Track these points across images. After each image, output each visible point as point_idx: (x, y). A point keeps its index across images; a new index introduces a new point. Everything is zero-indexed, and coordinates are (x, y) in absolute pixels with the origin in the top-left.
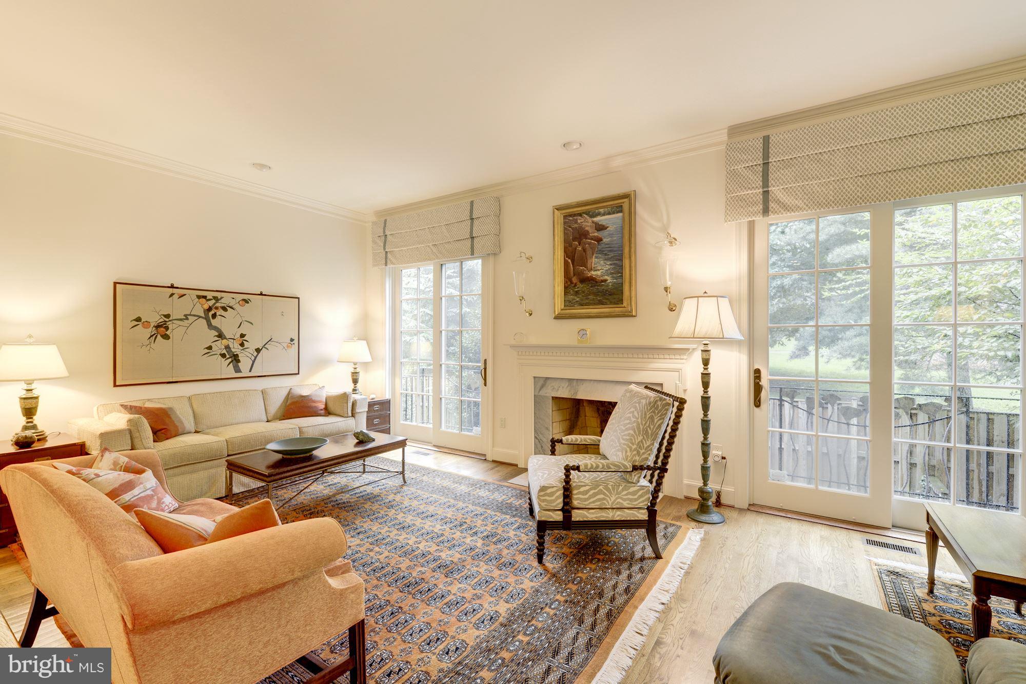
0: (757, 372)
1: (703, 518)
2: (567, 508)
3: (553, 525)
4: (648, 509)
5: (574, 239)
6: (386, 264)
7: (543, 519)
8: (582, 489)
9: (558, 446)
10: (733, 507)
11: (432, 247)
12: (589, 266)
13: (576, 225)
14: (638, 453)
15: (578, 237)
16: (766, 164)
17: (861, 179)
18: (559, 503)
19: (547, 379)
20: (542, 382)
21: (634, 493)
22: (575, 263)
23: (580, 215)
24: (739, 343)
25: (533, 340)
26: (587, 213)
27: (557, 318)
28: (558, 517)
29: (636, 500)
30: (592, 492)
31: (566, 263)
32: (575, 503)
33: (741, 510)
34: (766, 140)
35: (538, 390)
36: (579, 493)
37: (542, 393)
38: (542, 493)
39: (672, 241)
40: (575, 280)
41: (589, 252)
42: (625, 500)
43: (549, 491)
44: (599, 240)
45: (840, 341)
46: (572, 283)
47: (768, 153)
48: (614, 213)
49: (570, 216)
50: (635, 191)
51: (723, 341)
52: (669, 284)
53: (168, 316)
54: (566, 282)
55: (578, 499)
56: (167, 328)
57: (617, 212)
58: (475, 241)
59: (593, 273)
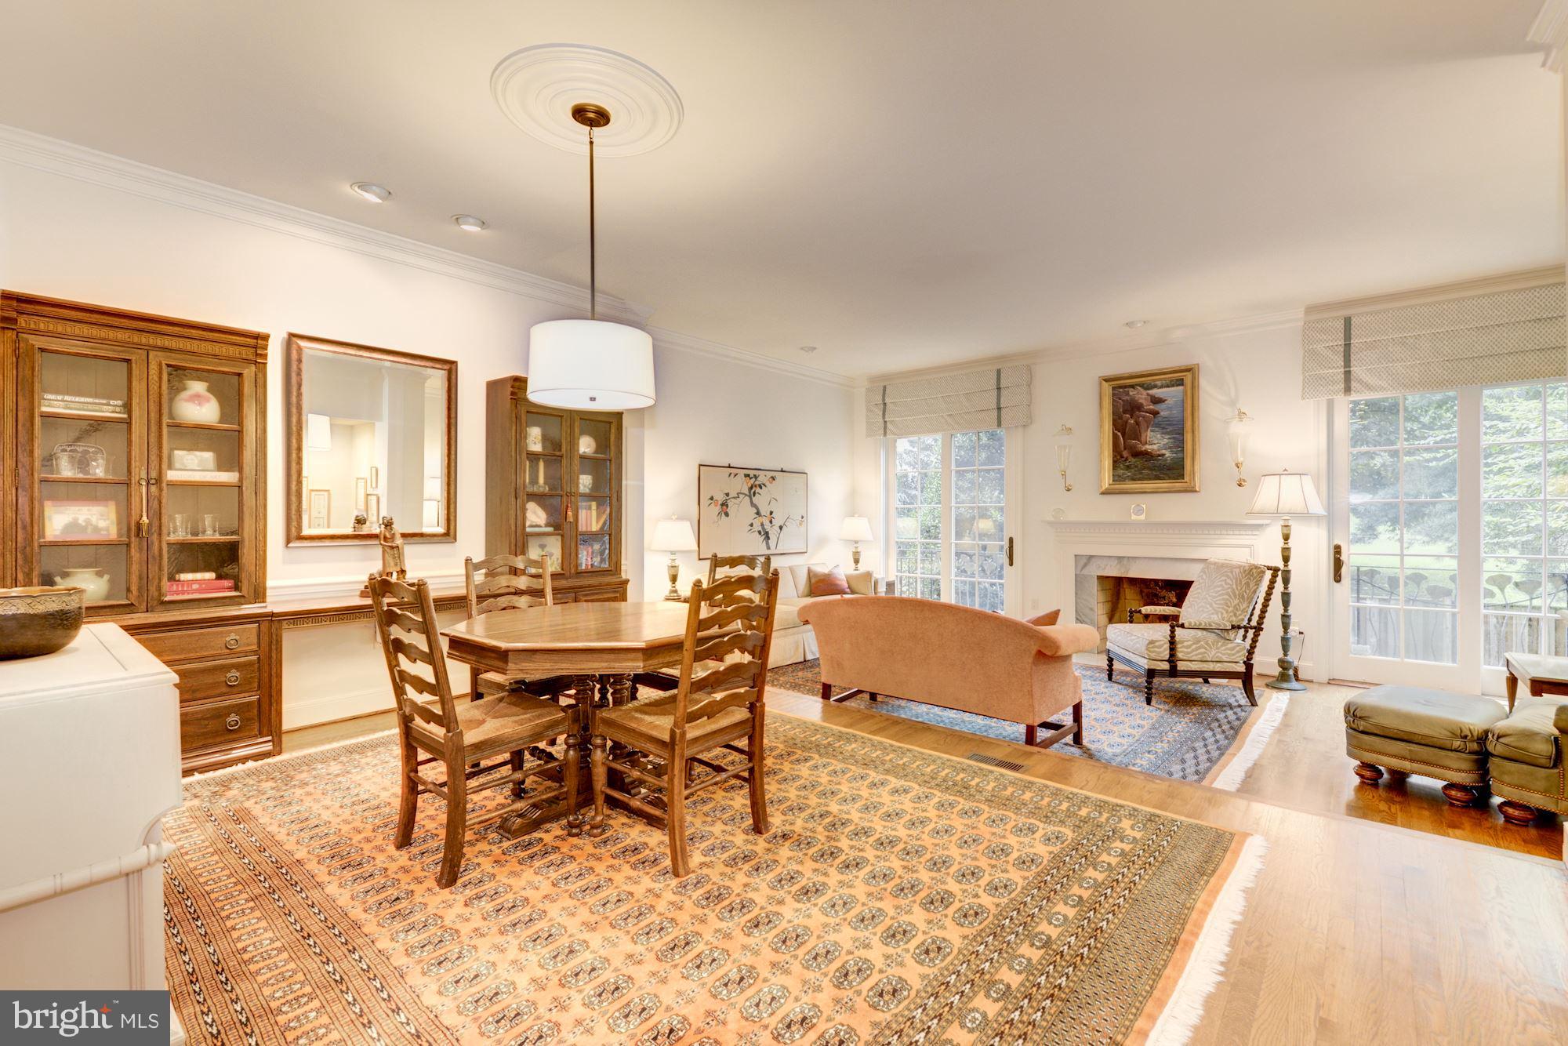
0: (1338, 550)
1: (1285, 685)
2: (1172, 659)
3: (1162, 673)
4: (1244, 662)
5: (1125, 412)
6: (885, 434)
7: (1152, 667)
8: (1185, 644)
9: (1136, 615)
10: (1312, 682)
11: (946, 417)
12: (1143, 438)
13: (1128, 398)
14: (1235, 615)
15: (1129, 409)
16: (1347, 346)
17: (1447, 363)
18: (1166, 655)
19: (1091, 557)
20: (1084, 561)
21: (1233, 649)
22: (1126, 436)
23: (1133, 387)
24: (1318, 518)
25: (1073, 516)
26: (1142, 385)
27: (1103, 493)
28: (1166, 666)
29: (1233, 655)
30: (1194, 647)
31: (1115, 437)
32: (1180, 655)
33: (1320, 683)
34: (1348, 322)
35: (1080, 568)
36: (1183, 647)
37: (1085, 572)
38: (1151, 646)
39: (1241, 414)
40: (1125, 454)
41: (1143, 425)
42: (1224, 654)
43: (1157, 644)
44: (1155, 413)
45: (1426, 518)
46: (1122, 457)
47: (1350, 334)
48: (1173, 386)
49: (1120, 387)
50: (1198, 364)
51: (1305, 516)
52: (1241, 459)
53: (727, 495)
54: (1114, 456)
55: (1182, 652)
56: (727, 506)
57: (1178, 385)
58: (1003, 411)
59: (1148, 447)
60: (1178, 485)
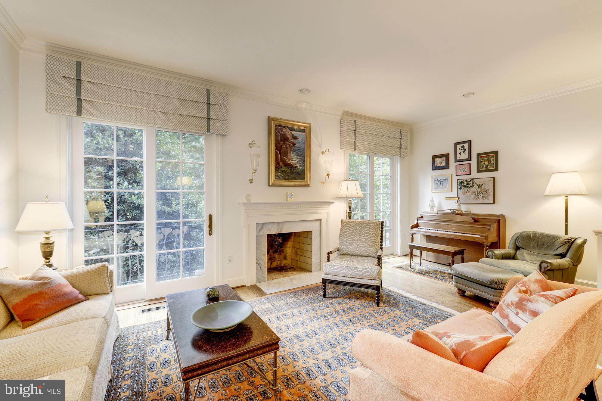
5: (281, 140)
6: (79, 114)
12: (289, 157)
13: (282, 133)
15: (283, 139)
16: (355, 131)
19: (264, 224)
20: (261, 226)
22: (281, 154)
23: (284, 127)
26: (288, 127)
27: (270, 186)
31: (276, 153)
34: (355, 122)
35: (258, 232)
37: (261, 233)
39: (323, 153)
40: (281, 164)
41: (289, 149)
44: (294, 144)
46: (279, 165)
47: (356, 127)
48: (301, 132)
49: (279, 126)
50: (311, 124)
52: (330, 173)
54: (276, 165)
57: (303, 132)
58: (211, 122)
59: (291, 162)
60: (303, 183)
